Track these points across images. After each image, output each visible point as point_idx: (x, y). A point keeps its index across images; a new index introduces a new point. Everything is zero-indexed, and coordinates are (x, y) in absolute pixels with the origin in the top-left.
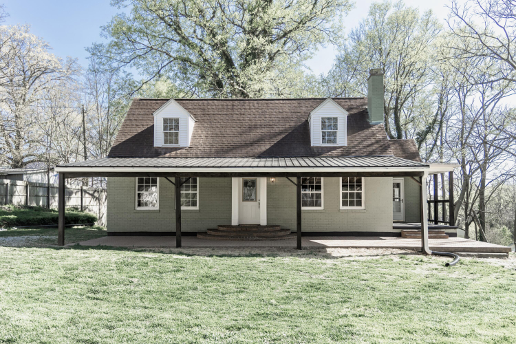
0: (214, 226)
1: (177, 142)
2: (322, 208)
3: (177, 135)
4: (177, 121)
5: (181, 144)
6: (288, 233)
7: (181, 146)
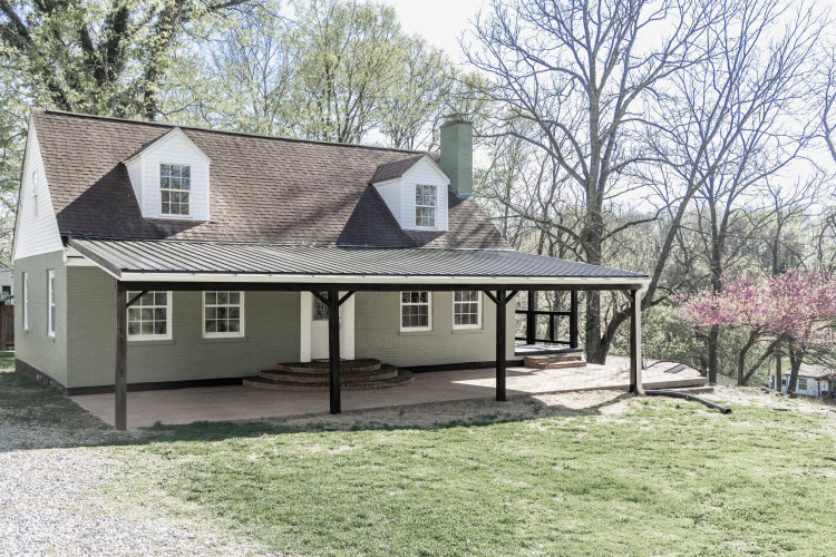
0: (271, 364)
1: (185, 211)
2: (428, 329)
3: (185, 197)
4: (187, 172)
5: (194, 215)
6: (378, 367)
7: (195, 219)
